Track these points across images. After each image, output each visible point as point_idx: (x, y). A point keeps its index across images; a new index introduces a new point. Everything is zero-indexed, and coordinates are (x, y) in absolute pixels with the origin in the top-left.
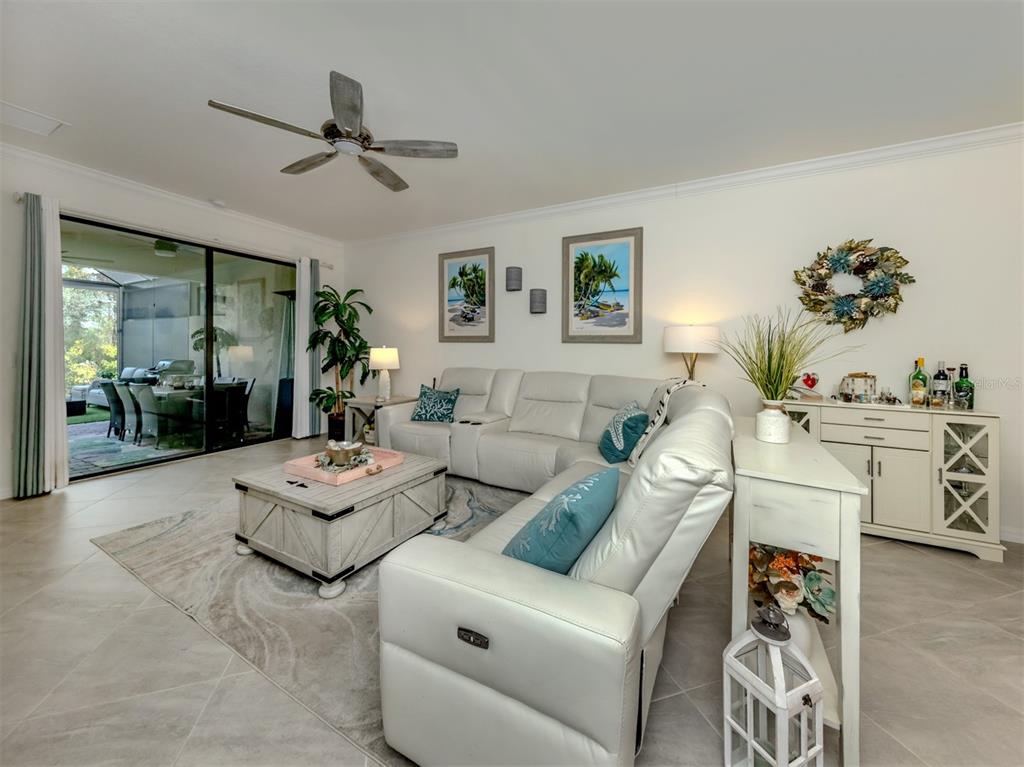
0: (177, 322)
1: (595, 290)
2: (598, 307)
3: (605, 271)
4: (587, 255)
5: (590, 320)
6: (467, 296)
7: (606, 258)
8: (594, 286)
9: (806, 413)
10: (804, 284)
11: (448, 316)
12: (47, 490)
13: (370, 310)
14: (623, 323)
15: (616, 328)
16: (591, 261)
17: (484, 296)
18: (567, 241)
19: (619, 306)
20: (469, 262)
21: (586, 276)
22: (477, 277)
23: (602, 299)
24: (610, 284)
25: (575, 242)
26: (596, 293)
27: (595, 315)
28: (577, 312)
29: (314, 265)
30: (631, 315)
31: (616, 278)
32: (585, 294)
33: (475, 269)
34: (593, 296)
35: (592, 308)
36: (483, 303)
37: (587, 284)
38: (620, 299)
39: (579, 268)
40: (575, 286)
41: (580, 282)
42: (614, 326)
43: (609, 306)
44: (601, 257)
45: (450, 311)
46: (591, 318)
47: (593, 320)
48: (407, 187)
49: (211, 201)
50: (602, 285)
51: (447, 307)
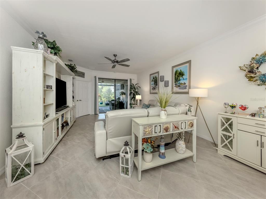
0: (119, 91)
1: (179, 80)
2: (180, 84)
3: (181, 74)
4: (177, 70)
5: (178, 88)
6: (154, 83)
7: (182, 71)
8: (179, 79)
9: (232, 119)
10: (245, 70)
11: (151, 89)
12: (97, 113)
13: (140, 87)
14: (186, 88)
15: (184, 90)
16: (178, 72)
17: (157, 83)
18: (173, 67)
19: (185, 83)
20: (154, 75)
21: (177, 76)
22: (156, 79)
23: (181, 82)
24: (183, 77)
25: (174, 67)
26: (180, 80)
27: (179, 86)
28: (175, 86)
29: (131, 80)
30: (188, 86)
31: (184, 76)
32: (177, 81)
33: (156, 77)
34: (179, 81)
35: (179, 85)
36: (157, 85)
37: (177, 78)
38: (185, 81)
39: (175, 74)
40: (175, 79)
41: (176, 78)
42: (184, 89)
43: (182, 84)
44: (181, 70)
45: (152, 87)
46: (178, 87)
47: (179, 88)
48: (130, 66)
49: (114, 72)
50: (181, 78)
51: (151, 86)
